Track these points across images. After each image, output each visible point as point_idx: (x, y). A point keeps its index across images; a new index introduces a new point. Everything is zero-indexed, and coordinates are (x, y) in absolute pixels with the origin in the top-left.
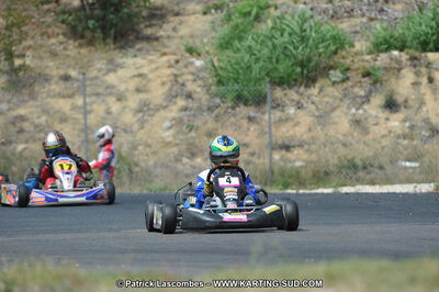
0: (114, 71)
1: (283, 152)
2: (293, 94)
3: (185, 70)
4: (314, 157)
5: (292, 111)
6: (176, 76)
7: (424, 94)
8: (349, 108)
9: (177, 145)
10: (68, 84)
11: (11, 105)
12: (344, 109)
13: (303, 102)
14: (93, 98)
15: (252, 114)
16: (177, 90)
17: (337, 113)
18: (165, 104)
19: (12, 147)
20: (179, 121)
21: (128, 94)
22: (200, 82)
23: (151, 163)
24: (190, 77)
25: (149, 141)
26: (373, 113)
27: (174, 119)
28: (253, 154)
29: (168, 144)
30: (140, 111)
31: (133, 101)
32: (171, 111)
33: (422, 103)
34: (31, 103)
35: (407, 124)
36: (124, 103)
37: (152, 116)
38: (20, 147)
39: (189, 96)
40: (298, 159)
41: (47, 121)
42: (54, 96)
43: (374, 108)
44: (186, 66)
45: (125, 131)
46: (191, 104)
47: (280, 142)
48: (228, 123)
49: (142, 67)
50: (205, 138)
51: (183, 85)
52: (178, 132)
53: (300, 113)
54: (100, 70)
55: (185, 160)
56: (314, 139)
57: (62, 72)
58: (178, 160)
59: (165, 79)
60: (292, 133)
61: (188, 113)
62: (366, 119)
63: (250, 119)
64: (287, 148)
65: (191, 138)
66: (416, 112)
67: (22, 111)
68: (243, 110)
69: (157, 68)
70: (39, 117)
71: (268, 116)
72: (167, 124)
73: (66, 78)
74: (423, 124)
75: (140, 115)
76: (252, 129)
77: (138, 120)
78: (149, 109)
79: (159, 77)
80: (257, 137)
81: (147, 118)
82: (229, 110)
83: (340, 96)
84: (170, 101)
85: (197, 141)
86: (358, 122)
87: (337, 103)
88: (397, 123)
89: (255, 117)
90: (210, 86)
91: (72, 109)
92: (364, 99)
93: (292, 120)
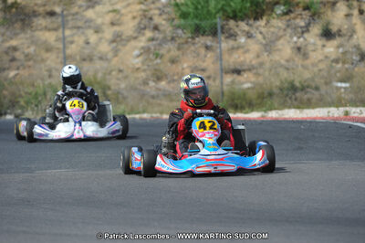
0: (93, 7)
1: (235, 75)
2: (243, 25)
3: (152, 6)
4: (261, 80)
5: (242, 40)
6: (145, 11)
7: (355, 24)
8: (291, 37)
9: (144, 71)
10: (54, 19)
11: (5, 37)
12: (287, 37)
13: (252, 32)
14: (75, 31)
15: (209, 43)
16: (146, 22)
17: (281, 41)
18: (135, 35)
19: (5, 73)
20: (146, 50)
21: (105, 27)
22: (164, 17)
23: (123, 86)
24: (157, 12)
25: (122, 68)
26: (312, 41)
27: (143, 48)
28: (208, 77)
29: (138, 69)
30: (113, 41)
31: (108, 33)
32: (140, 41)
33: (354, 32)
34: (22, 35)
35: (341, 50)
36: (100, 35)
37: (124, 45)
38: (12, 74)
39: (156, 28)
40: (246, 82)
41: (35, 51)
42: (41, 30)
43: (313, 37)
44: (153, 3)
45: (101, 58)
46: (157, 35)
47: (232, 67)
48: (188, 52)
49: (116, 3)
50: (169, 64)
51: (151, 19)
52: (146, 60)
53: (249, 40)
54: (80, 7)
55: (152, 84)
56: (261, 64)
57: (48, 9)
58: (145, 83)
59: (135, 14)
60: (242, 59)
61: (154, 42)
62: (306, 46)
63: (207, 48)
64: (238, 72)
65: (157, 64)
66: (348, 40)
67: (14, 43)
68: (202, 40)
69: (129, 5)
70: (29, 47)
71: (226, 45)
72: (137, 52)
73: (52, 14)
74: (354, 50)
75: (114, 44)
76: (209, 56)
77: (112, 50)
78: (122, 40)
79: (130, 12)
80: (213, 63)
81: (120, 47)
82: (190, 40)
83: (284, 27)
84: (139, 32)
85: (162, 67)
86: (299, 49)
87: (281, 33)
88: (332, 50)
89: (211, 46)
90: (173, 20)
91: (56, 40)
92: (304, 29)
93: (242, 47)
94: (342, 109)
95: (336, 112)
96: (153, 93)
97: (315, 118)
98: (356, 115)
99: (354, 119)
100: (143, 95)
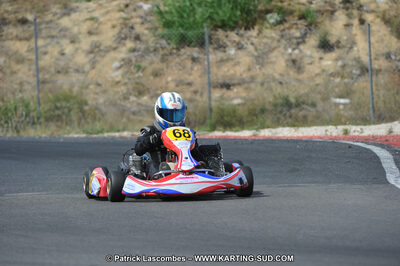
0: (68, 14)
1: (224, 90)
2: (233, 36)
3: (134, 14)
4: (252, 95)
5: (232, 51)
6: (125, 19)
7: (356, 35)
8: (286, 49)
9: (125, 84)
10: (26, 27)
12: (281, 49)
13: (243, 43)
14: (48, 41)
15: (196, 55)
16: (127, 32)
17: (275, 53)
18: (114, 45)
20: (127, 62)
21: (80, 36)
22: (146, 25)
23: (101, 101)
24: (138, 20)
25: (100, 82)
26: (308, 53)
27: (123, 60)
28: (195, 92)
29: (118, 83)
30: (91, 52)
31: (86, 43)
32: (120, 52)
33: (354, 43)
35: (340, 63)
36: (77, 45)
37: (103, 57)
39: (137, 38)
40: (236, 98)
41: (5, 62)
42: (12, 39)
43: (310, 49)
44: (135, 10)
45: (77, 71)
46: (142, 46)
47: (220, 81)
48: (173, 64)
49: (93, 11)
50: (152, 78)
51: (132, 28)
52: (126, 73)
53: (239, 52)
54: (55, 14)
55: (133, 98)
56: (253, 79)
57: (20, 16)
58: (126, 98)
59: (115, 22)
60: (232, 72)
61: (136, 54)
62: (301, 59)
63: (194, 60)
64: (228, 86)
65: (139, 77)
66: (348, 53)
68: (187, 51)
69: (107, 12)
71: (214, 56)
72: (117, 64)
73: (24, 22)
74: (354, 63)
75: (92, 56)
76: (196, 68)
77: (89, 62)
78: (100, 50)
79: (109, 20)
80: (200, 77)
81: (98, 58)
82: (175, 51)
83: (278, 37)
84: (119, 43)
85: (143, 81)
86: (294, 61)
87: (275, 44)
88: (329, 63)
89: (198, 58)
90: (156, 29)
91: (28, 51)
92: (300, 40)
93: (232, 59)
94: (341, 128)
95: (334, 131)
96: (134, 109)
97: (311, 137)
98: (356, 134)
99: (354, 139)
100: (123, 112)
